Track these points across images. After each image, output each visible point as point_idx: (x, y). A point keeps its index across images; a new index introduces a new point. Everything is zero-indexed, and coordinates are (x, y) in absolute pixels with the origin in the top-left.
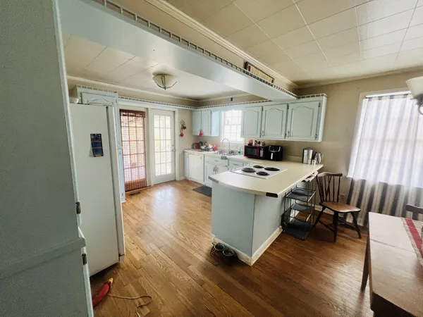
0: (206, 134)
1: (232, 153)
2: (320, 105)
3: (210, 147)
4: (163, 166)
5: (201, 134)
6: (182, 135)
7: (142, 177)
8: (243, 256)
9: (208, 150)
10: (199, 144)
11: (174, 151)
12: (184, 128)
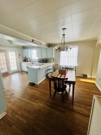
0: (27, 57)
1: (35, 62)
2: (53, 49)
3: (29, 60)
4: (14, 67)
5: (25, 57)
6: (19, 57)
7: (7, 71)
8: (36, 83)
9: (28, 61)
10: (25, 60)
11: (17, 62)
12: (20, 55)
